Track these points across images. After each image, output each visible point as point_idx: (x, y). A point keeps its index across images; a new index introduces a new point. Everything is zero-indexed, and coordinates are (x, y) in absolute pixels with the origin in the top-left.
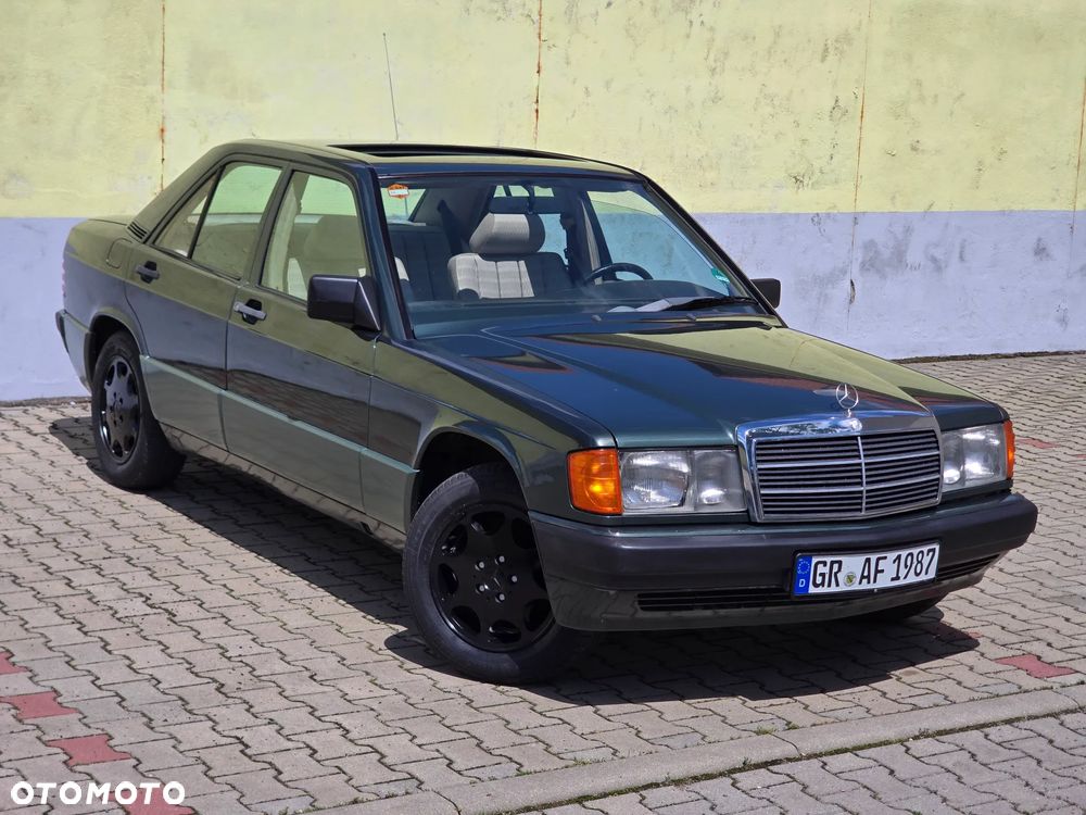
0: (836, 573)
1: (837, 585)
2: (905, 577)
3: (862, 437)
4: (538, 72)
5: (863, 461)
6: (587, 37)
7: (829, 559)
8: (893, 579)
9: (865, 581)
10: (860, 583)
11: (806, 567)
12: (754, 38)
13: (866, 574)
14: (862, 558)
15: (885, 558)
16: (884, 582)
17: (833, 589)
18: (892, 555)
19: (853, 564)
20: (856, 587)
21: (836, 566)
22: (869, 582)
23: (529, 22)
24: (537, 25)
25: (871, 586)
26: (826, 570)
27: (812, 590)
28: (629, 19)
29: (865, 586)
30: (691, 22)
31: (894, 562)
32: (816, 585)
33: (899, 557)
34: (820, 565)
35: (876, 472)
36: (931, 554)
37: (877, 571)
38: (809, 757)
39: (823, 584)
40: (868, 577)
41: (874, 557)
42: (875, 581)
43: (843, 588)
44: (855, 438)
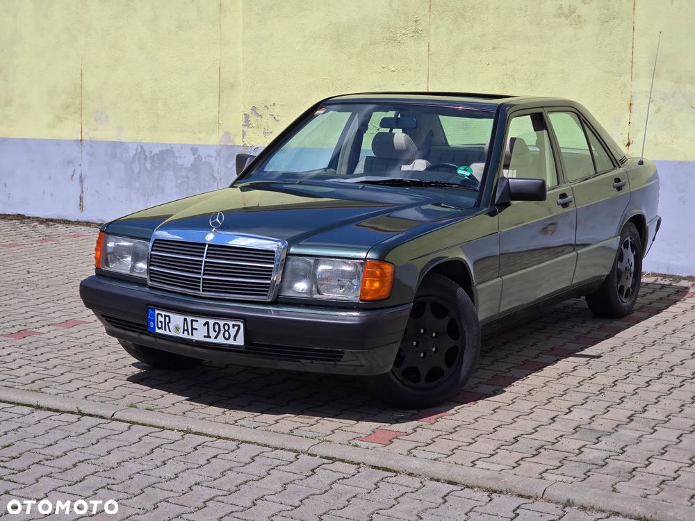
0: (168, 323)
1: (170, 331)
2: (216, 338)
3: (210, 245)
5: (204, 259)
7: (163, 313)
8: (205, 337)
9: (186, 333)
10: (183, 333)
11: (153, 315)
13: (186, 328)
14: (182, 318)
15: (197, 321)
16: (199, 336)
17: (167, 333)
18: (202, 321)
19: (177, 320)
20: (181, 335)
22: (188, 334)
25: (190, 337)
26: (163, 320)
27: (157, 331)
29: (186, 336)
31: (204, 325)
32: (159, 328)
33: (207, 323)
34: (160, 316)
35: (210, 268)
36: (236, 328)
37: (193, 329)
39: (161, 328)
40: (187, 330)
41: (189, 319)
42: (192, 335)
43: (174, 334)
44: (205, 245)
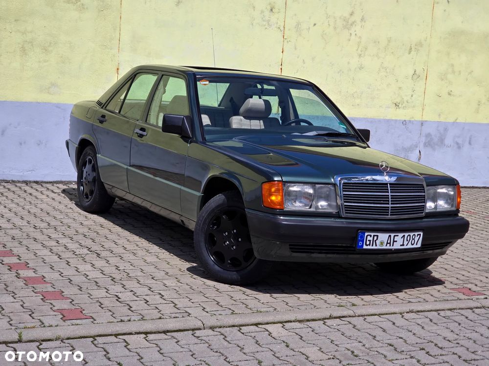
0: (376, 241)
1: (376, 245)
2: (407, 245)
3: (390, 184)
4: (283, 52)
5: (390, 194)
6: (304, 38)
7: (372, 234)
8: (401, 245)
9: (388, 245)
10: (386, 246)
11: (362, 237)
12: (379, 42)
13: (389, 242)
14: (387, 235)
15: (398, 236)
16: (397, 246)
17: (374, 247)
18: (401, 235)
19: (383, 237)
20: (384, 247)
21: (375, 238)
22: (390, 246)
23: (279, 30)
24: (282, 32)
26: (371, 239)
27: (365, 247)
28: (324, 31)
29: (388, 247)
30: (351, 34)
31: (402, 238)
32: (367, 245)
33: (404, 236)
34: (369, 236)
35: (395, 199)
36: (419, 236)
37: (394, 241)
38: (359, 316)
39: (370, 245)
40: (390, 243)
41: (392, 235)
42: (393, 245)
43: (378, 247)
44: (387, 184)
